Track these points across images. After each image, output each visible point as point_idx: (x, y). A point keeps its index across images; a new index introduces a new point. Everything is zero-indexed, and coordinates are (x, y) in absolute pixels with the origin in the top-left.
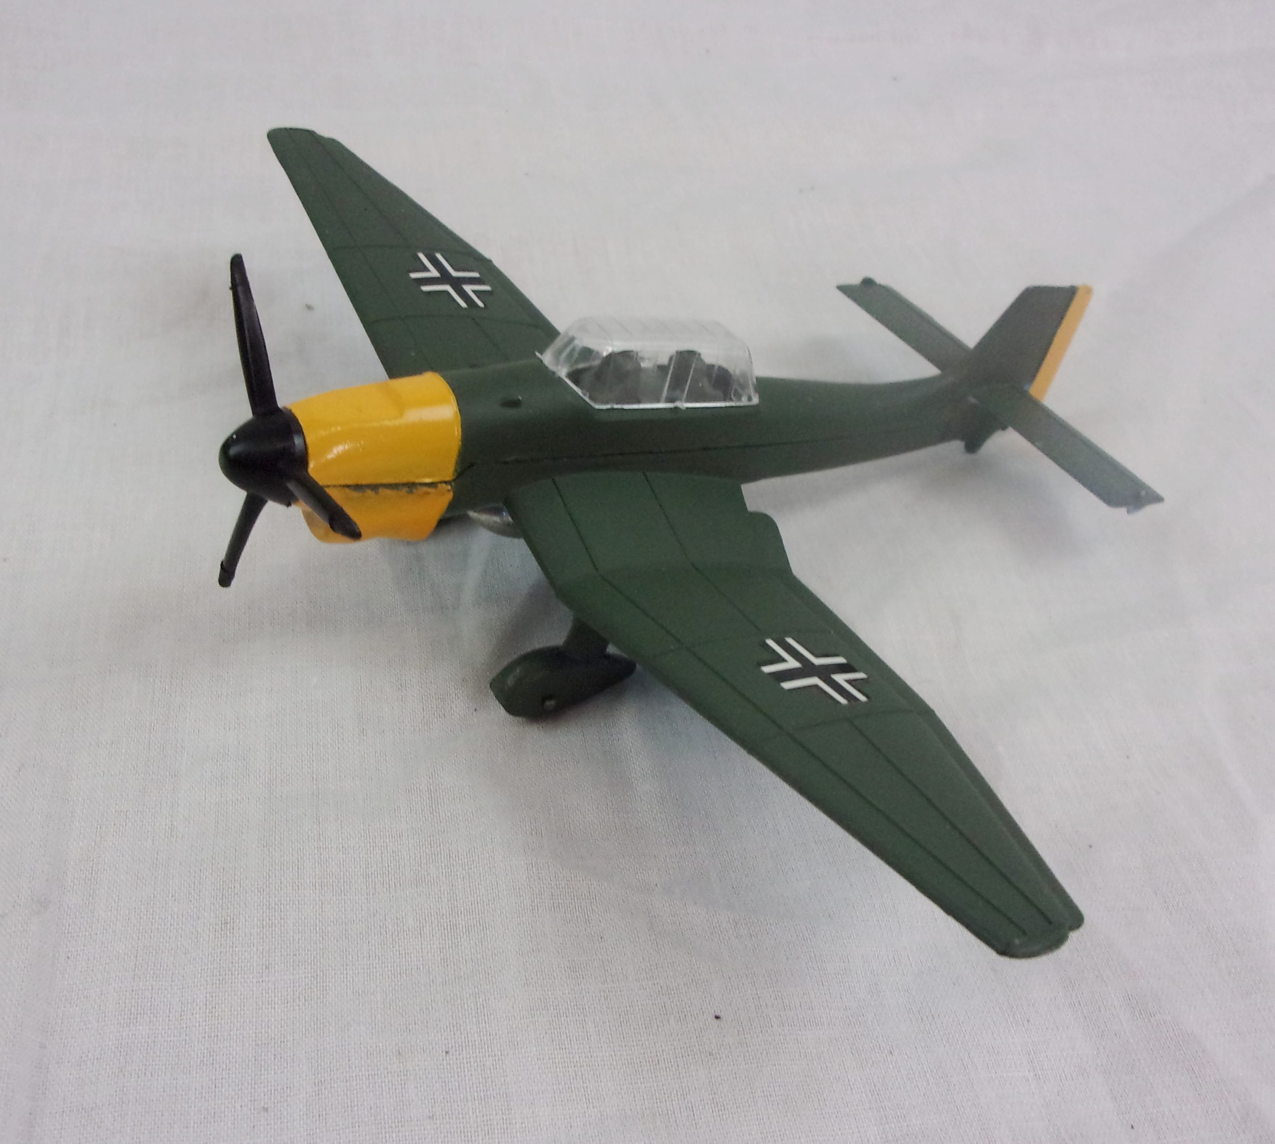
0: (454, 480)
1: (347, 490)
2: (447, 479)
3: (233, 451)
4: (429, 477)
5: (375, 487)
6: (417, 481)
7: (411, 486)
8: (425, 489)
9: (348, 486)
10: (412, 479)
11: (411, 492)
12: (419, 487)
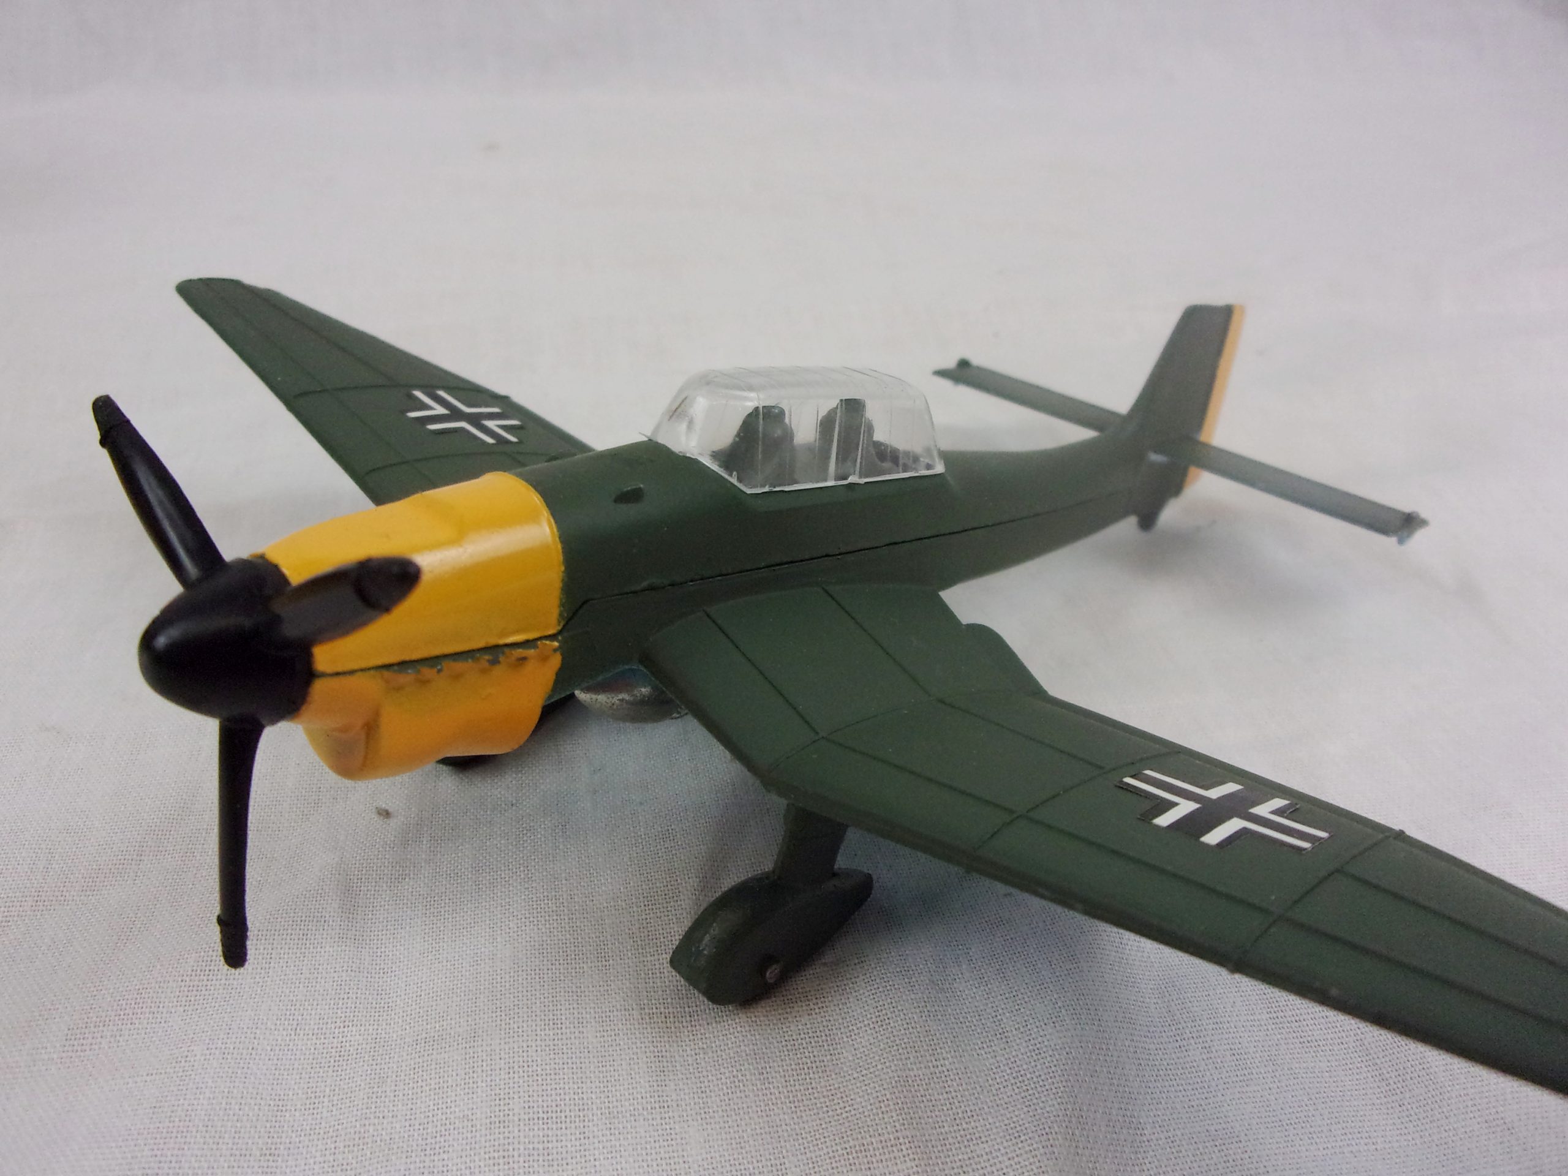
0: (560, 632)
1: (386, 674)
2: (551, 632)
3: (161, 641)
4: (517, 632)
5: (433, 661)
6: (502, 642)
7: (494, 652)
8: (520, 652)
9: (387, 667)
10: (493, 641)
11: (495, 662)
12: (507, 650)
